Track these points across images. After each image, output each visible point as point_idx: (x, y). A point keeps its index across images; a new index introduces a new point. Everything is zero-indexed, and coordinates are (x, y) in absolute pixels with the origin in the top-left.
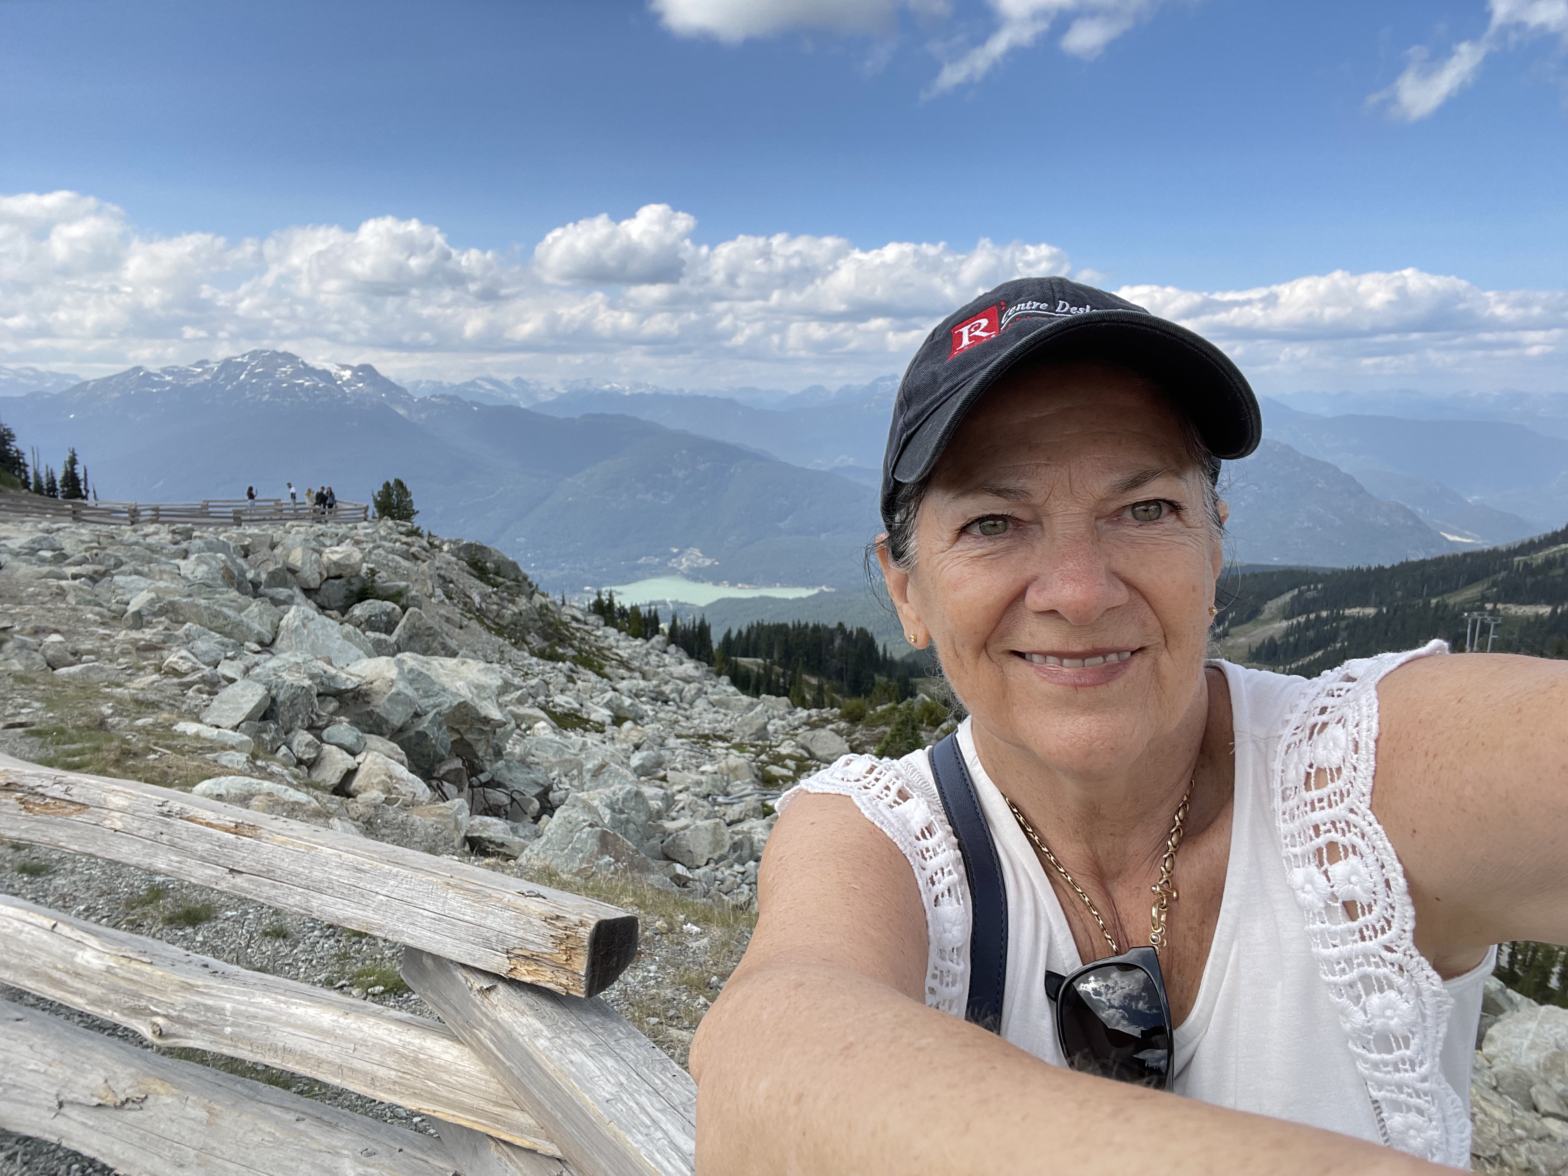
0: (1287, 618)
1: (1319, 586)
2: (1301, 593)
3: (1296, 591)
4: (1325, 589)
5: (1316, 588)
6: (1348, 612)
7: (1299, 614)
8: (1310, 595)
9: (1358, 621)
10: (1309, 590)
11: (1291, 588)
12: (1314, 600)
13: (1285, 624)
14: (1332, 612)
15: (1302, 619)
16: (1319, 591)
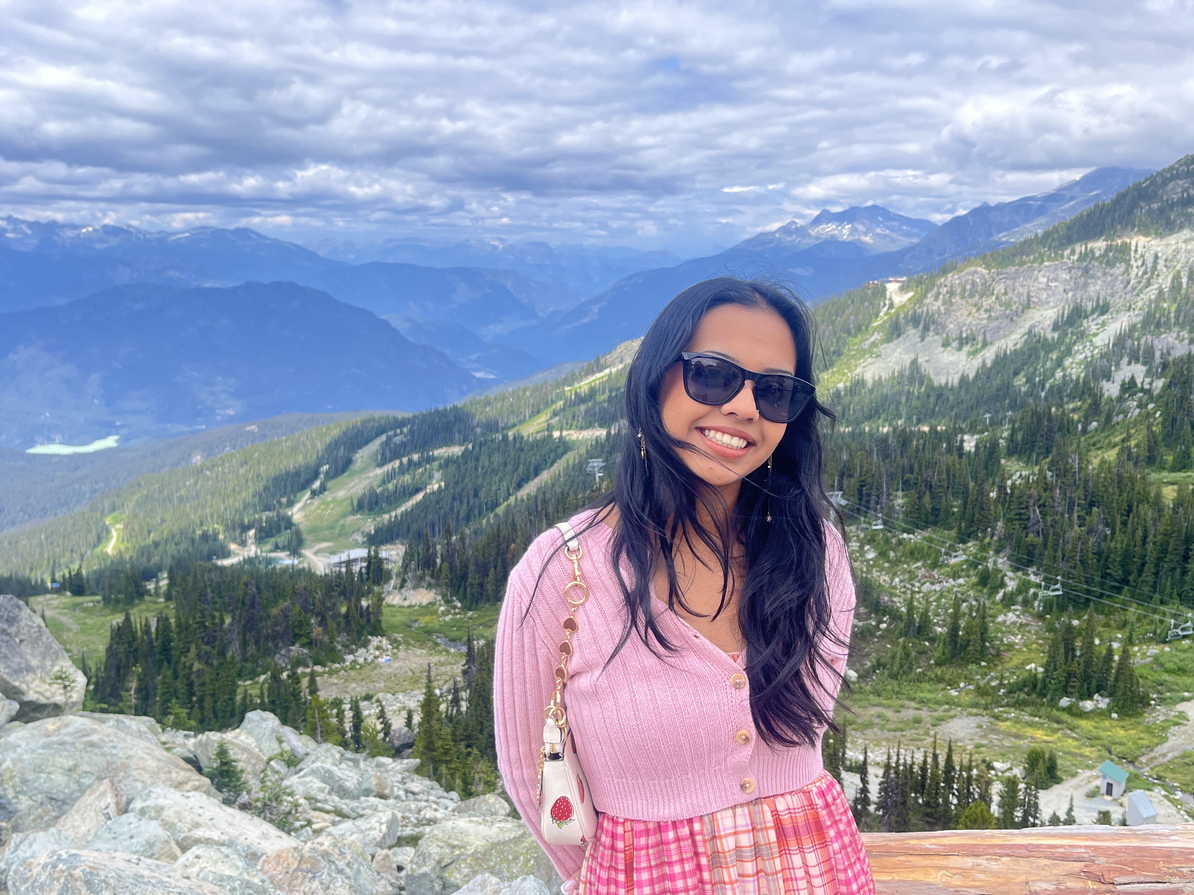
0: (380, 465)
1: (405, 430)
2: (389, 438)
3: (384, 438)
4: (411, 432)
5: (401, 433)
6: (436, 453)
7: (393, 460)
8: (398, 439)
9: (449, 459)
10: (396, 435)
11: (378, 436)
12: (403, 445)
13: (379, 471)
14: (422, 453)
15: (396, 463)
16: (406, 436)
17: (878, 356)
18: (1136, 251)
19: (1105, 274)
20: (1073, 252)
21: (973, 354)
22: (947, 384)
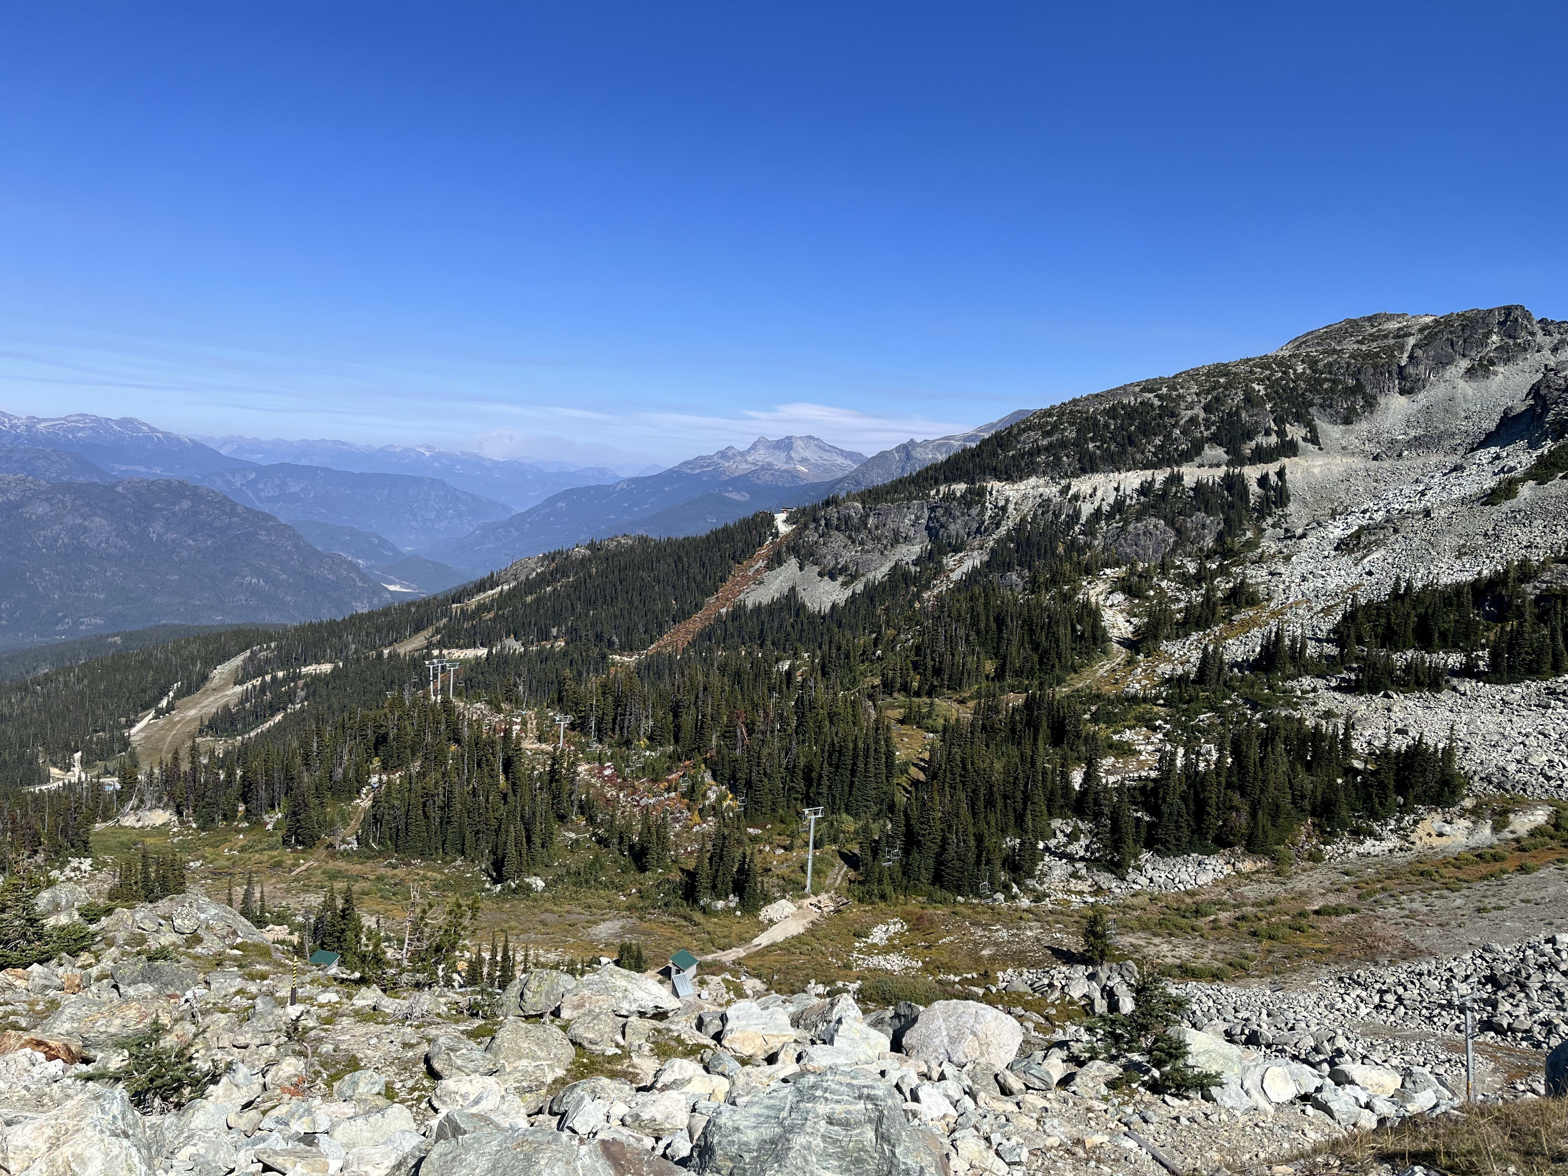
0: (241, 682)
1: (273, 645)
2: (253, 654)
3: (248, 653)
4: (279, 648)
5: (269, 647)
6: (304, 670)
7: (255, 677)
8: (263, 655)
9: (316, 678)
10: (262, 650)
11: (244, 650)
12: (267, 661)
13: (239, 689)
14: (289, 671)
15: (257, 682)
16: (272, 651)
17: (761, 583)
18: (991, 494)
19: (963, 514)
20: (938, 492)
21: (844, 584)
22: (820, 612)
